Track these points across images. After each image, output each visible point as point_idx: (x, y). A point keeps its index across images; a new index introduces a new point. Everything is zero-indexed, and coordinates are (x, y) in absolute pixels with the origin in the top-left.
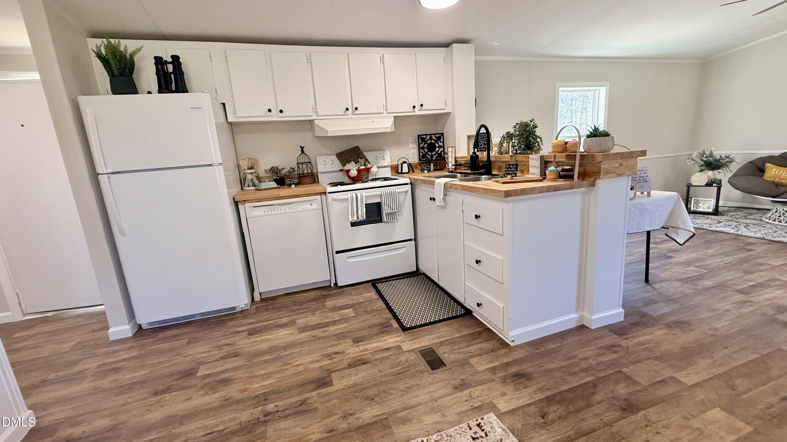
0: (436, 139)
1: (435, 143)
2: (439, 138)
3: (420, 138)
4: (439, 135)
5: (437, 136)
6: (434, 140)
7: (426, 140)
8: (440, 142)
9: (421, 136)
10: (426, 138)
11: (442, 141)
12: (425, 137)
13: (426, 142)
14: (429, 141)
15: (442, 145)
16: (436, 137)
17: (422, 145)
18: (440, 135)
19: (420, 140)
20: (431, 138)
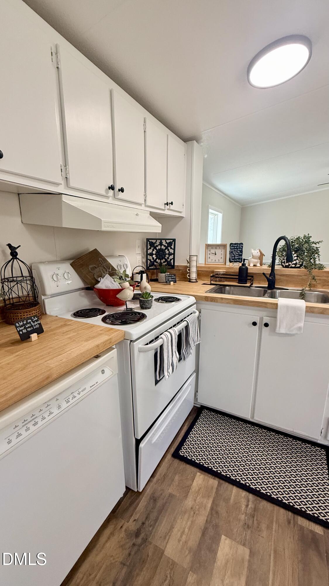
0: (166, 245)
1: (165, 249)
2: (170, 244)
3: (149, 243)
4: (170, 241)
5: (168, 241)
6: (165, 246)
7: (155, 245)
8: (171, 248)
9: (150, 241)
10: (156, 243)
11: (173, 248)
12: (154, 241)
13: (155, 248)
14: (159, 247)
15: (173, 252)
16: (166, 243)
17: (150, 251)
18: (172, 241)
19: (149, 245)
20: (161, 244)
